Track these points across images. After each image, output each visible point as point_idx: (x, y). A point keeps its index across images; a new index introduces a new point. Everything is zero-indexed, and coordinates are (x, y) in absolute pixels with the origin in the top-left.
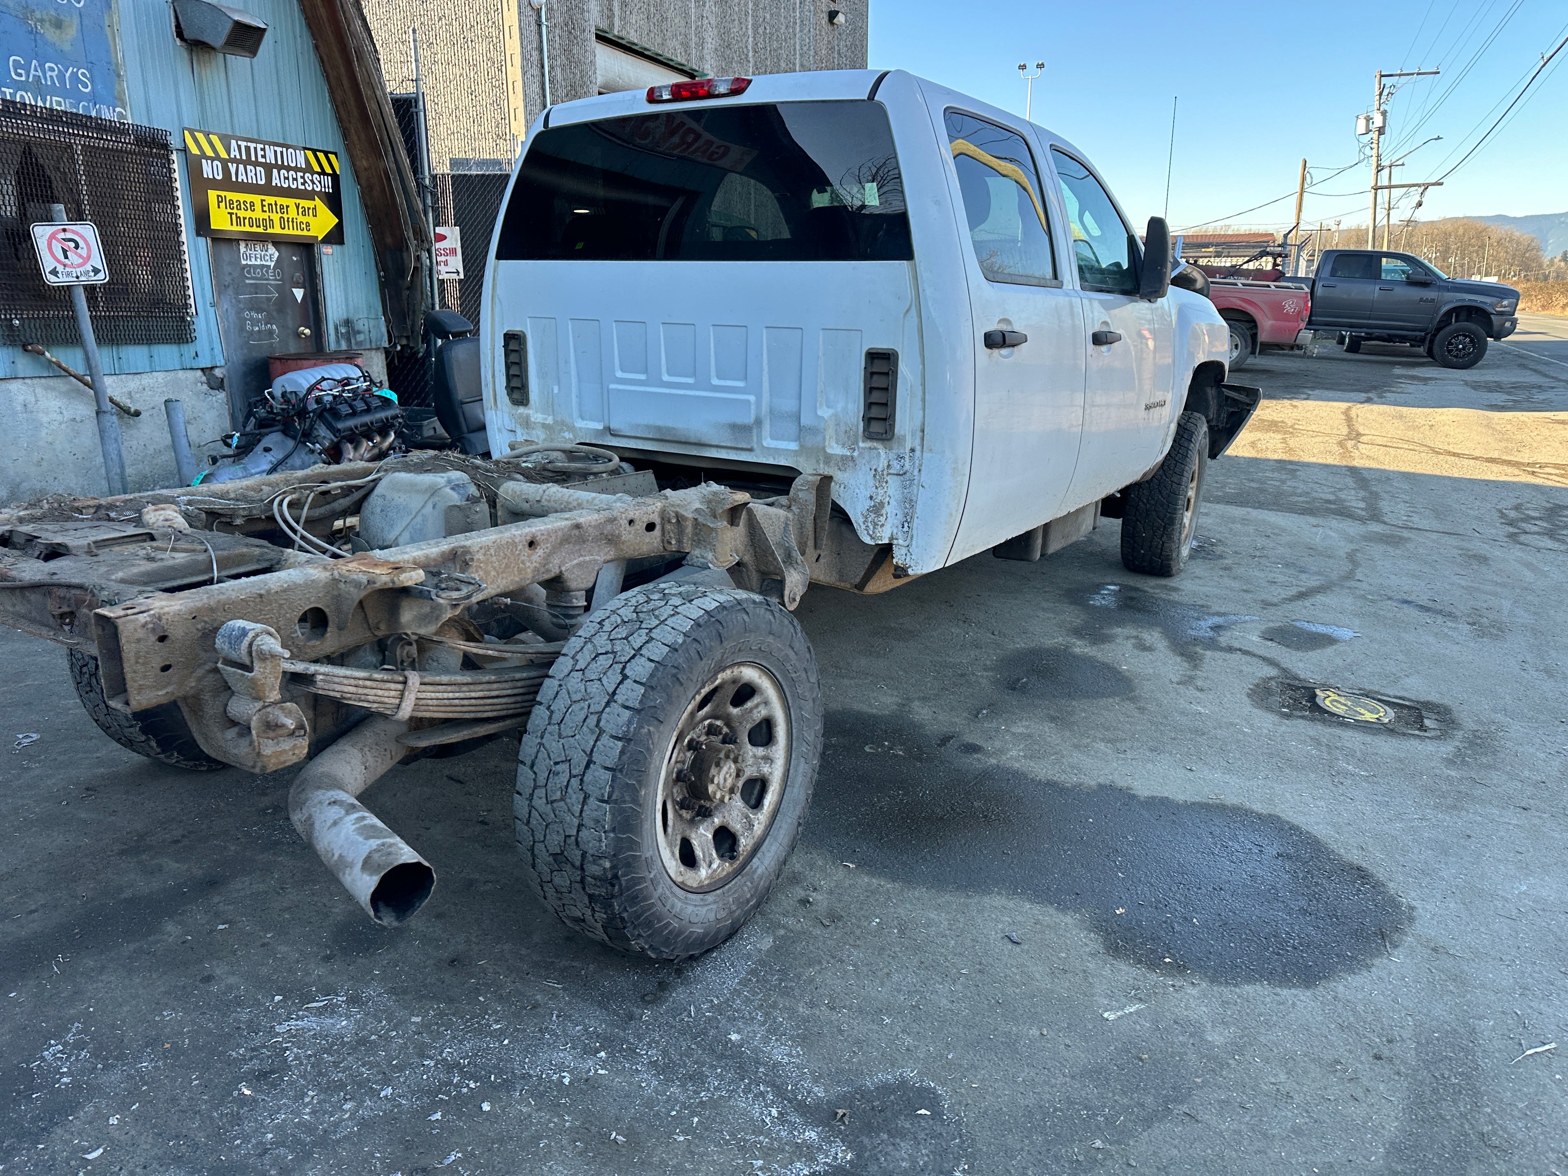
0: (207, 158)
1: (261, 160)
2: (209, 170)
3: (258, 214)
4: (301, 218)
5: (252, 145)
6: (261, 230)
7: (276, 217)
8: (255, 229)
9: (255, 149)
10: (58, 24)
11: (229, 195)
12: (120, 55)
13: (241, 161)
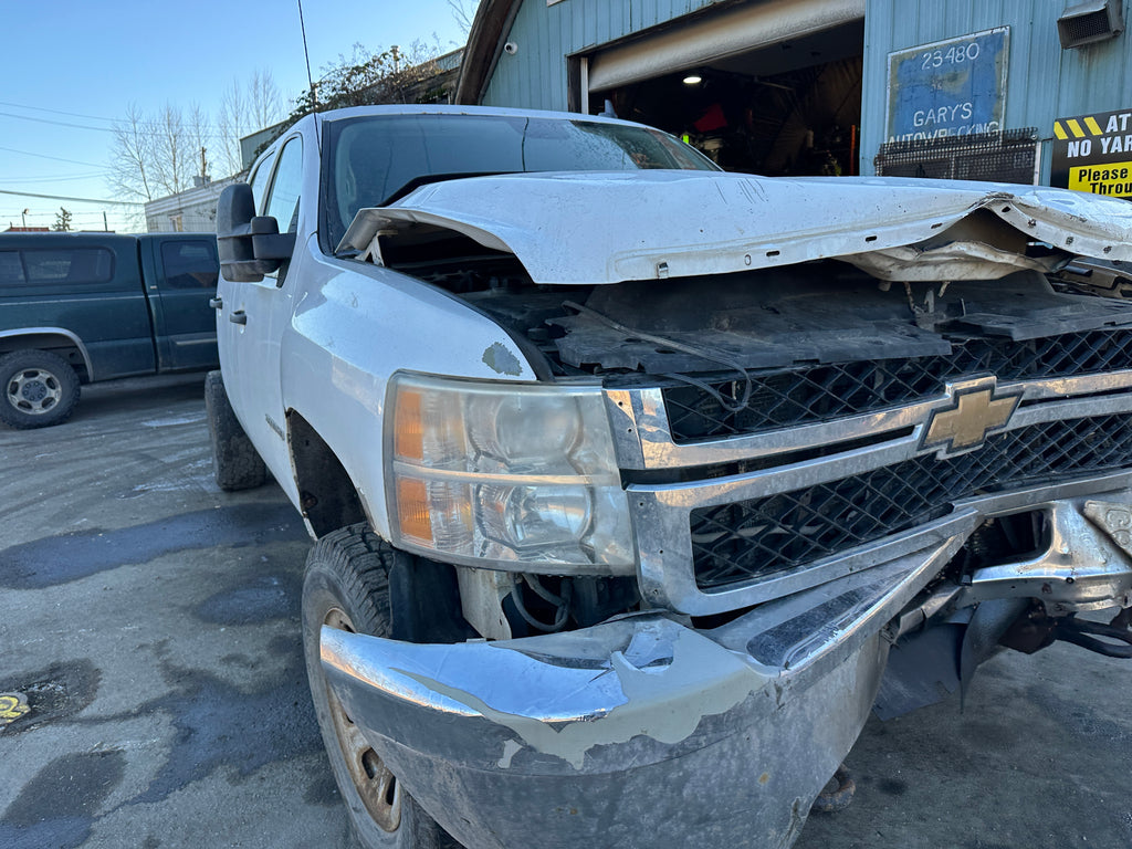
0: (1075, 140)
2: (1073, 150)
3: (1130, 180)
10: (954, 78)
11: (1094, 168)
12: (1004, 80)
13: (1117, 134)
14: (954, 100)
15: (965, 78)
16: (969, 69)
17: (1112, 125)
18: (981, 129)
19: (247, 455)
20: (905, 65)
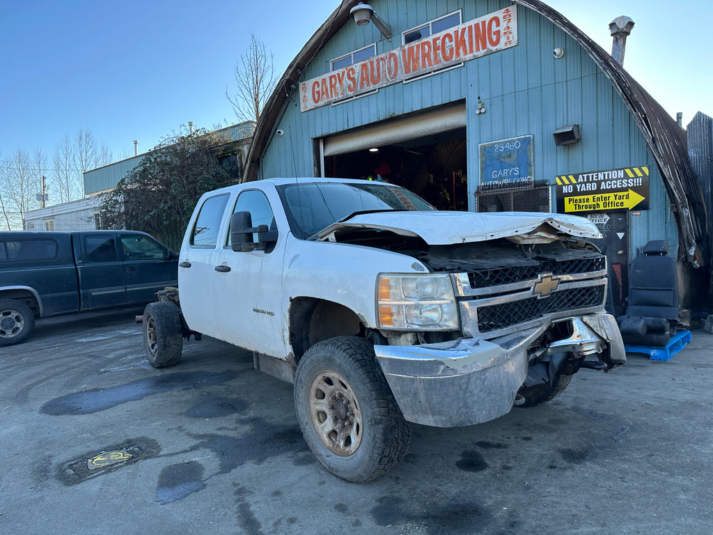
0: (565, 185)
1: (595, 179)
2: (565, 190)
3: (591, 202)
4: (617, 201)
5: (590, 175)
6: (592, 209)
7: (601, 203)
8: (588, 209)
9: (592, 176)
10: (510, 156)
11: (575, 198)
12: (532, 158)
13: (584, 183)
14: (510, 166)
15: (514, 157)
16: (516, 152)
17: (581, 179)
18: (523, 180)
19: (174, 346)
20: (487, 149)
